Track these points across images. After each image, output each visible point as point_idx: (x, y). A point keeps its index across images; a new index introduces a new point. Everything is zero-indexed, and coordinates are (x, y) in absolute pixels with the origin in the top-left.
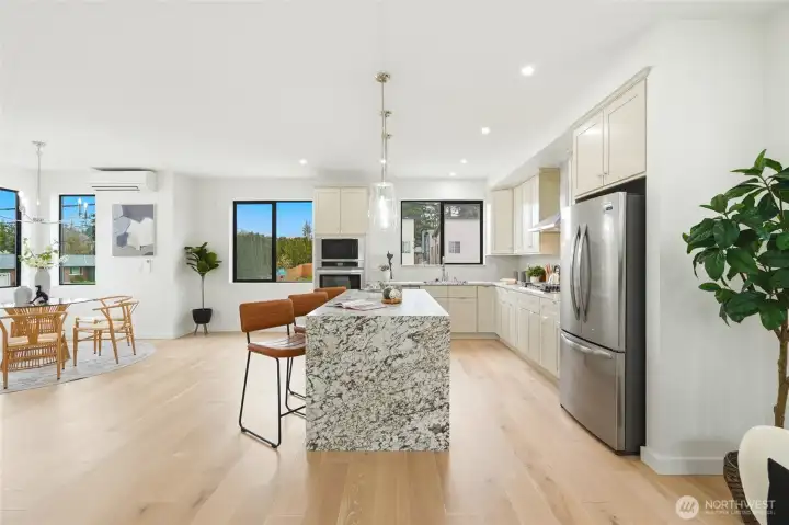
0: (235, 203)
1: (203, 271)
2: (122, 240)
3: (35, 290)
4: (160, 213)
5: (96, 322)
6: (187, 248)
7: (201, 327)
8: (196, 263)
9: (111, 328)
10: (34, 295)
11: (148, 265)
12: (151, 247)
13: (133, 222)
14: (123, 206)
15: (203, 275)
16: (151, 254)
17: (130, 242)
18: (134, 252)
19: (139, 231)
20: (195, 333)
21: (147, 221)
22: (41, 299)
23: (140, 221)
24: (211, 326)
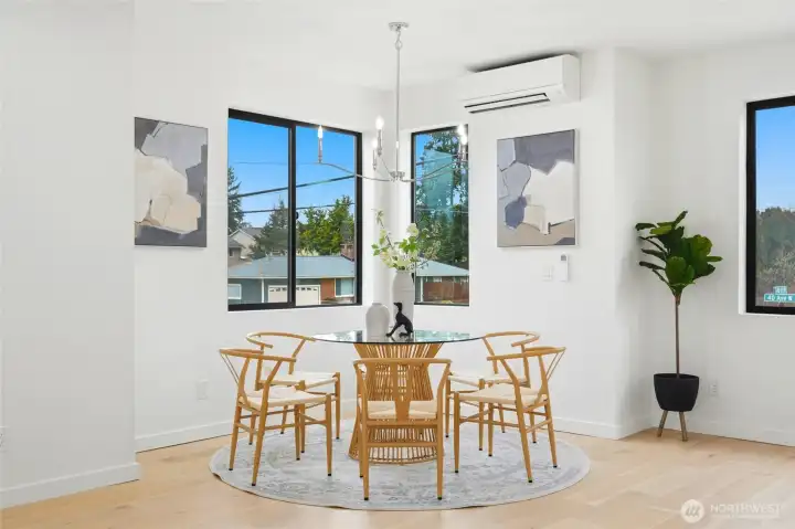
0: (752, 108)
1: (677, 282)
2: (514, 213)
3: (392, 312)
4: (584, 147)
5: (482, 384)
6: (640, 226)
7: (673, 416)
8: (663, 264)
9: (518, 402)
10: (393, 322)
11: (564, 265)
12: (572, 224)
13: (536, 174)
14: (515, 139)
15: (677, 292)
16: (568, 241)
17: (529, 215)
18: (536, 241)
19: (546, 190)
20: (660, 433)
21: (562, 167)
22: (402, 329)
23: (547, 169)
24: (696, 419)
